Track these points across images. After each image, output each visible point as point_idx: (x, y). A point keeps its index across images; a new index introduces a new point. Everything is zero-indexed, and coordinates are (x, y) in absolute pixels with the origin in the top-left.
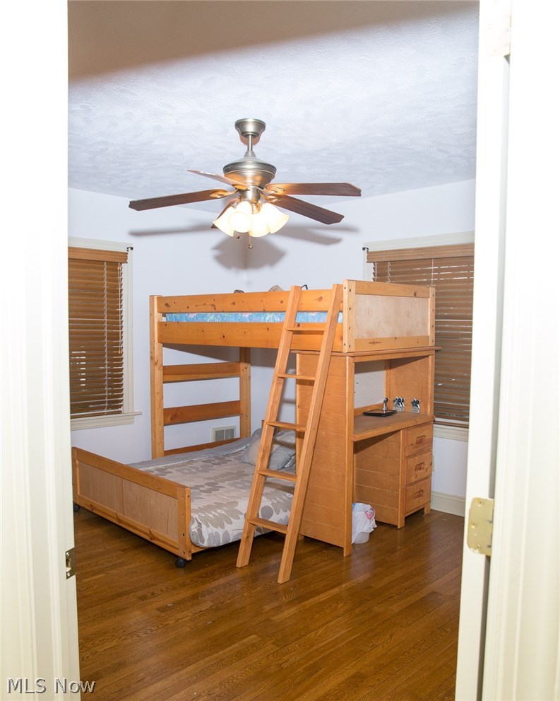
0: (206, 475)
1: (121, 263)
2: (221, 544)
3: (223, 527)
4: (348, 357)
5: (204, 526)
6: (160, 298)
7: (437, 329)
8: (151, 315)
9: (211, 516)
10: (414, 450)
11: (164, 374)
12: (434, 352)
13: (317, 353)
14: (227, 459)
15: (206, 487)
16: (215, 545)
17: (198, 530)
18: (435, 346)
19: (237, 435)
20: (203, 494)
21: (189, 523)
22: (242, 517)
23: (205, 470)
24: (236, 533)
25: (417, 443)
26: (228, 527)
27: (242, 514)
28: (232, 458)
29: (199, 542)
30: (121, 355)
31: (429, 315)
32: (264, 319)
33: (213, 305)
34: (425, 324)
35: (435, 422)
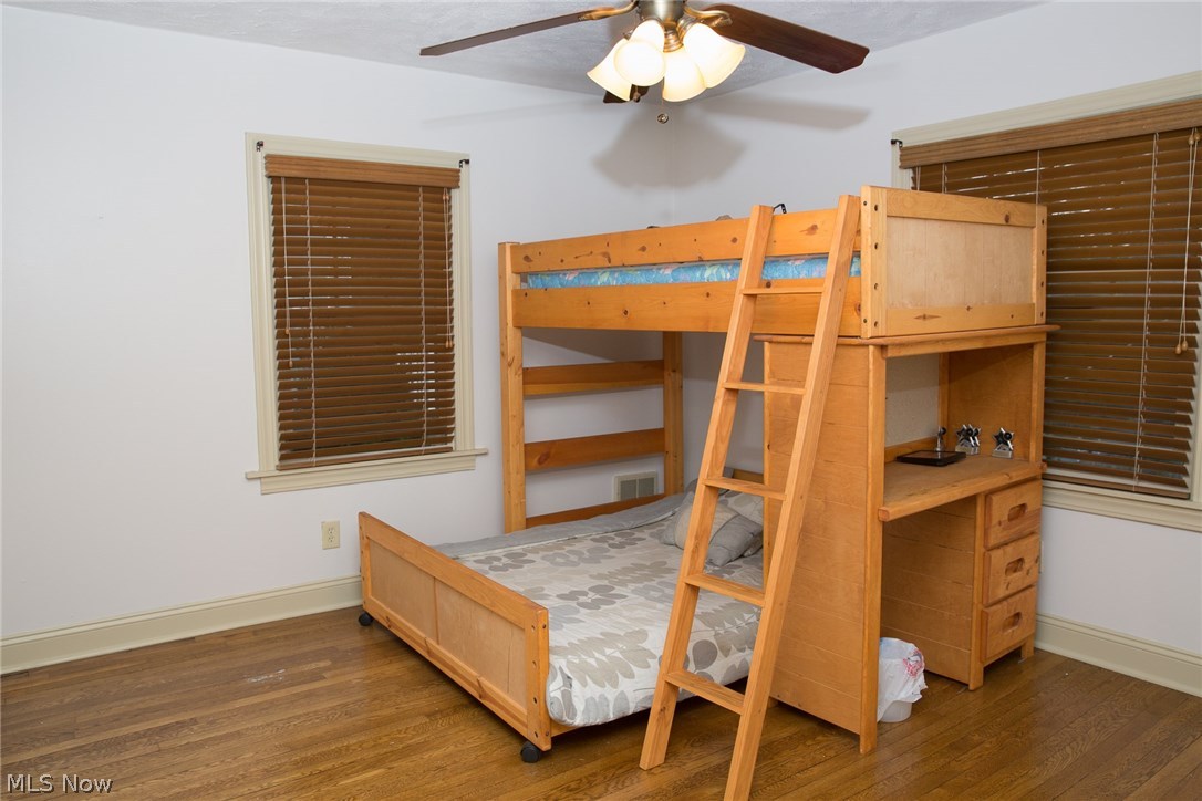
0: (595, 569)
1: (449, 189)
2: (612, 717)
3: (615, 685)
4: (871, 348)
5: (575, 683)
6: (516, 247)
7: (1049, 290)
8: (500, 277)
9: (592, 661)
10: (1005, 533)
11: (524, 383)
12: (1044, 338)
13: (806, 339)
14: (638, 535)
15: (591, 594)
16: (599, 721)
17: (563, 693)
18: (1047, 323)
19: (659, 489)
20: (583, 610)
21: (545, 679)
22: (654, 663)
23: (594, 560)
24: (641, 697)
25: (1010, 519)
26: (626, 685)
27: (654, 657)
28: (646, 534)
29: (565, 718)
30: (451, 349)
31: (1035, 262)
32: (702, 275)
33: (606, 254)
34: (1025, 280)
35: (1046, 477)
